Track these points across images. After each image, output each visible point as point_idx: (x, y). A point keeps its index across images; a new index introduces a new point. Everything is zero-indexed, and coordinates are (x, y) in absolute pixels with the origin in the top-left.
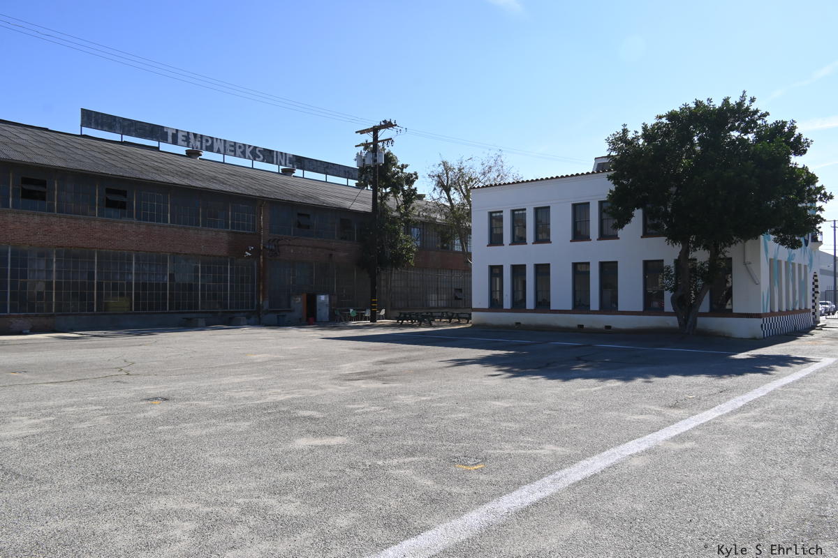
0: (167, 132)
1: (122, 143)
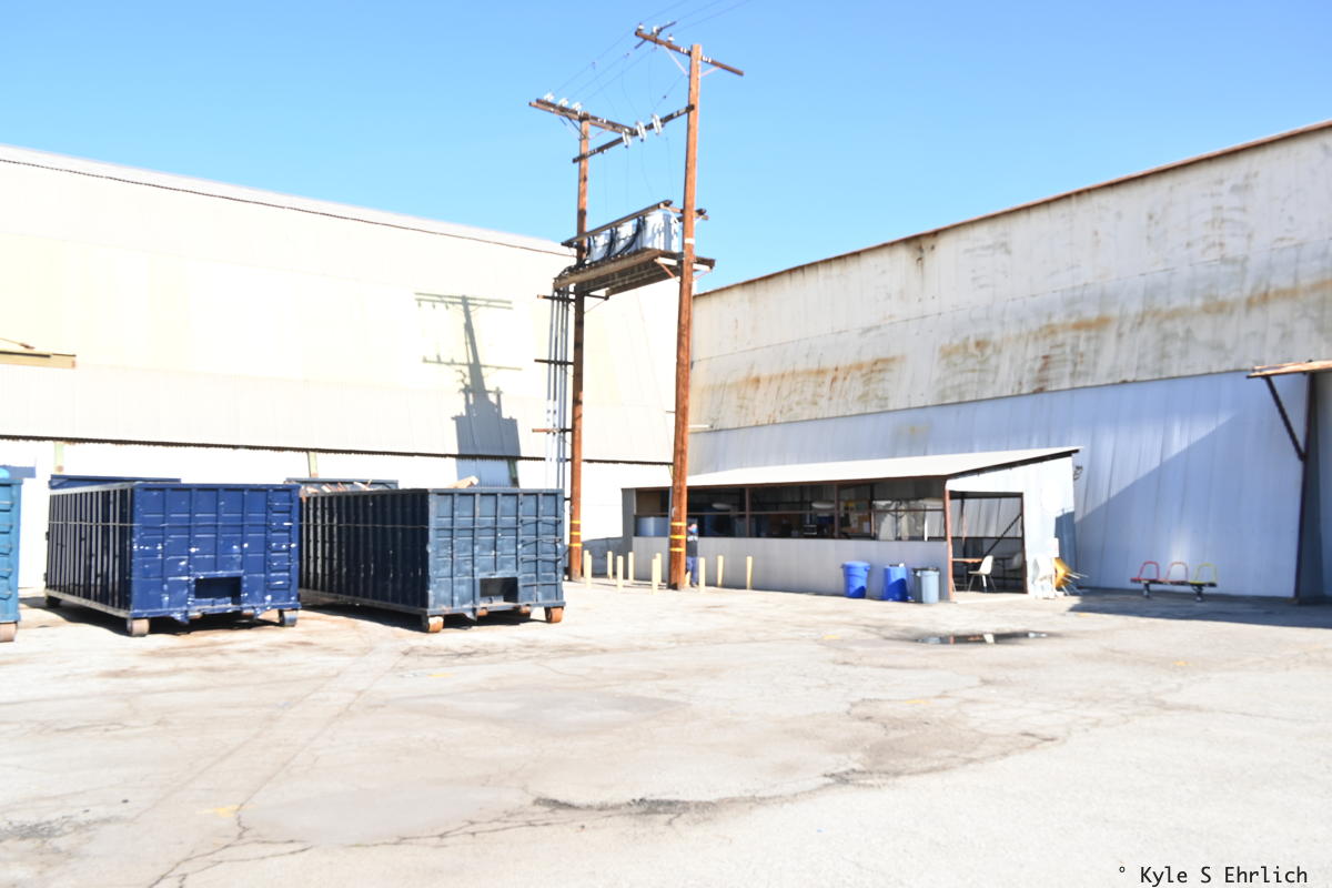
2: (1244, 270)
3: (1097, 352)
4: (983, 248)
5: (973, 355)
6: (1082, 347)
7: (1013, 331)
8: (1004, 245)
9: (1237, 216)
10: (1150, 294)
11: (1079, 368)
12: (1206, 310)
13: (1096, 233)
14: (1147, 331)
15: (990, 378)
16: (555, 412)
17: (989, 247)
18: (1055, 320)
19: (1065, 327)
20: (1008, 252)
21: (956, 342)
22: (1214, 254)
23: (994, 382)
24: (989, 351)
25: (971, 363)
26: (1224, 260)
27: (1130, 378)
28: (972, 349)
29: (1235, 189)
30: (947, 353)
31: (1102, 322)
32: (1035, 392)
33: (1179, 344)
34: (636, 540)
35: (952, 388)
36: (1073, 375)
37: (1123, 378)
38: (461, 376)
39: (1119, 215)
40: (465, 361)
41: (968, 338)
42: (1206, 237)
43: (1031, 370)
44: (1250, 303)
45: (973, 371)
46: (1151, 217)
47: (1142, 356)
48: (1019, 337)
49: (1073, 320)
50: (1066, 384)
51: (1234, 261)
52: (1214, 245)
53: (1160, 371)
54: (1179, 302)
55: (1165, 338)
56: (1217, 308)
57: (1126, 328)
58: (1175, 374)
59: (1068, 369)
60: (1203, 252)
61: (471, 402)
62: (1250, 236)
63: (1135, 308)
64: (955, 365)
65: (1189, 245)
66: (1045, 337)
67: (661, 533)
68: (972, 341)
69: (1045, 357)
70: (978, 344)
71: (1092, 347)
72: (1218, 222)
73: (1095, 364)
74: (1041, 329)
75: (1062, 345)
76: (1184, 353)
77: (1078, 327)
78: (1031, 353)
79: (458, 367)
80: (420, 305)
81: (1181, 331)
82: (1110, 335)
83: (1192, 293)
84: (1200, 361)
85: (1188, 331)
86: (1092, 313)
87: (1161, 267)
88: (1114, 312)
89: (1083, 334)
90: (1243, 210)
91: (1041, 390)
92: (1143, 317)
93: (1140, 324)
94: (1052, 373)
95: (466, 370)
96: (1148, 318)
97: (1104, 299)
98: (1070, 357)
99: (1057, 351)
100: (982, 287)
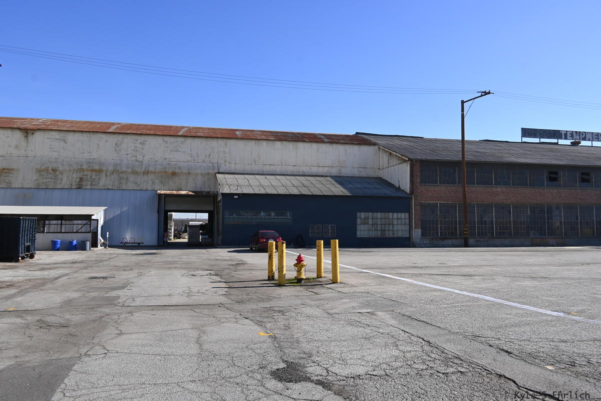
0: (562, 134)
1: (540, 143)
2: (142, 164)
3: (99, 179)
4: (55, 139)
5: (51, 173)
6: (94, 177)
7: (67, 168)
8: (63, 140)
9: (141, 150)
10: (116, 165)
11: (93, 183)
12: (132, 173)
13: (98, 144)
14: (115, 176)
15: (59, 182)
17: (57, 139)
18: (84, 167)
19: (87, 170)
20: (66, 143)
21: (43, 168)
22: (134, 158)
23: (61, 183)
24: (58, 173)
25: (50, 176)
26: (136, 161)
27: (111, 188)
28: (50, 171)
29: (140, 143)
30: (39, 171)
31: (100, 171)
32: (77, 188)
33: (125, 181)
35: (43, 183)
36: (91, 185)
37: (108, 187)
39: (106, 141)
41: (48, 167)
42: (132, 154)
43: (75, 181)
44: (144, 173)
45: (52, 179)
46: (116, 144)
47: (114, 182)
48: (70, 170)
49: (90, 168)
50: (89, 187)
51: (139, 161)
52: (134, 156)
53: (120, 187)
54: (124, 169)
55: (120, 178)
56: (135, 173)
57: (108, 174)
58: (124, 188)
59: (90, 183)
60: (131, 157)
62: (144, 156)
63: (111, 168)
64: (43, 175)
65: (127, 155)
66: (80, 172)
68: (50, 168)
69: (80, 178)
70: (53, 170)
71: (97, 177)
72: (135, 150)
73: (99, 183)
74: (78, 169)
75: (87, 175)
76: (126, 183)
77: (92, 171)
78: (75, 176)
81: (125, 177)
82: (103, 175)
83: (128, 168)
84: (131, 186)
85: (127, 177)
86: (97, 167)
87: (118, 158)
88: (104, 168)
89: (94, 173)
90: (143, 149)
91: (80, 188)
92: (114, 171)
93: (113, 173)
94: (84, 183)
96: (115, 172)
97: (100, 164)
98: (89, 179)
99: (85, 177)
100: (54, 151)
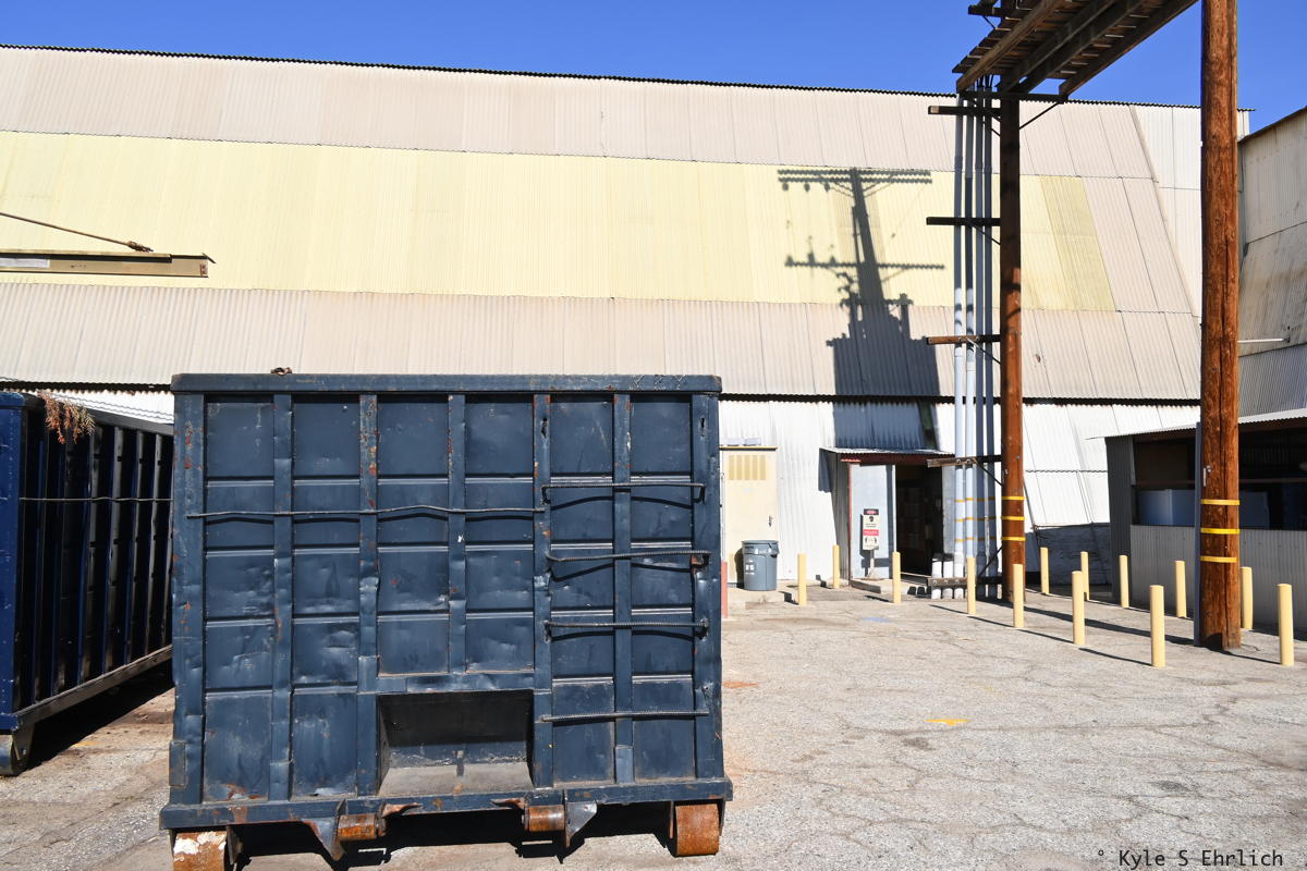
16: (969, 308)
34: (1136, 532)
38: (843, 282)
40: (852, 259)
61: (860, 318)
67: (1182, 520)
79: (840, 270)
80: (786, 188)
95: (853, 272)
